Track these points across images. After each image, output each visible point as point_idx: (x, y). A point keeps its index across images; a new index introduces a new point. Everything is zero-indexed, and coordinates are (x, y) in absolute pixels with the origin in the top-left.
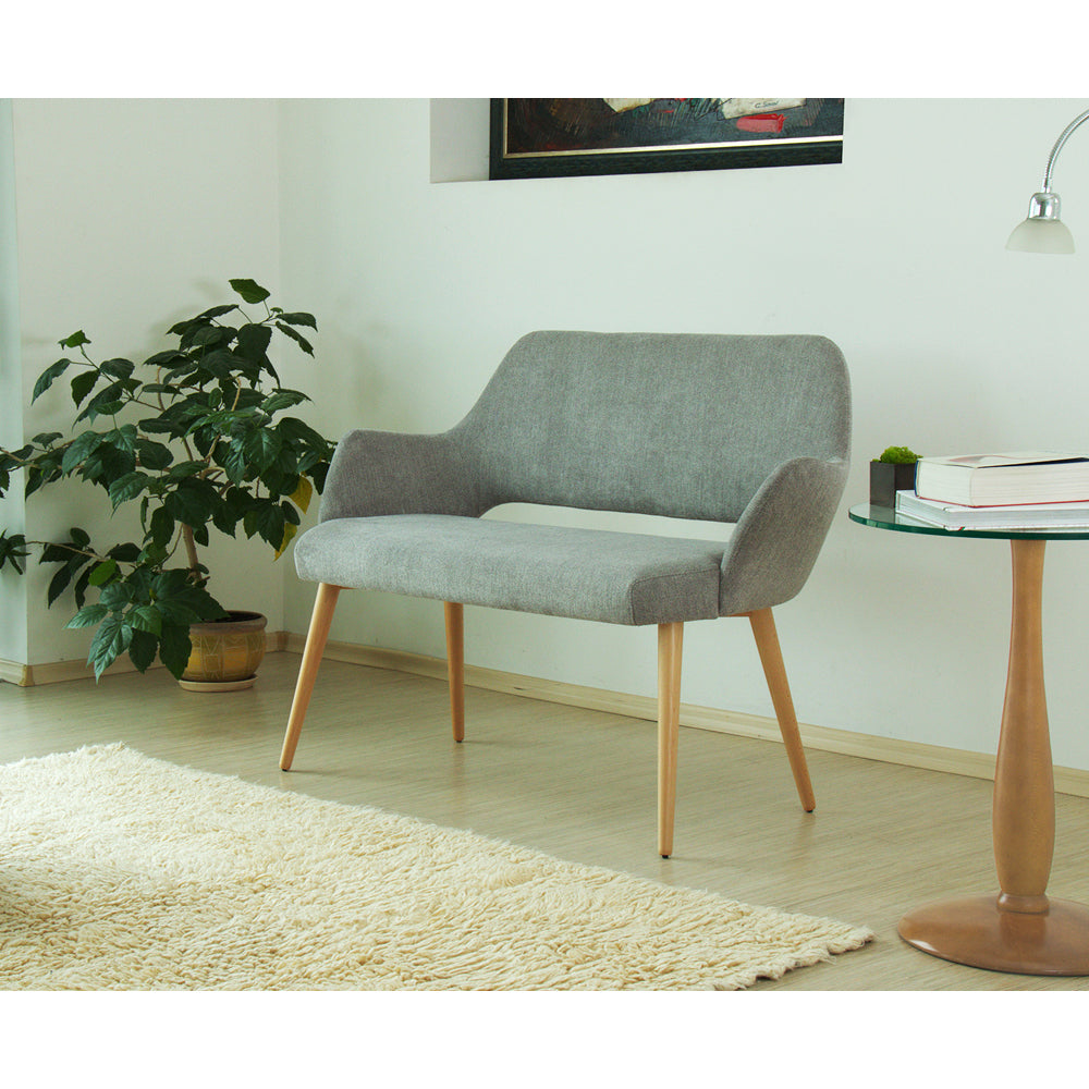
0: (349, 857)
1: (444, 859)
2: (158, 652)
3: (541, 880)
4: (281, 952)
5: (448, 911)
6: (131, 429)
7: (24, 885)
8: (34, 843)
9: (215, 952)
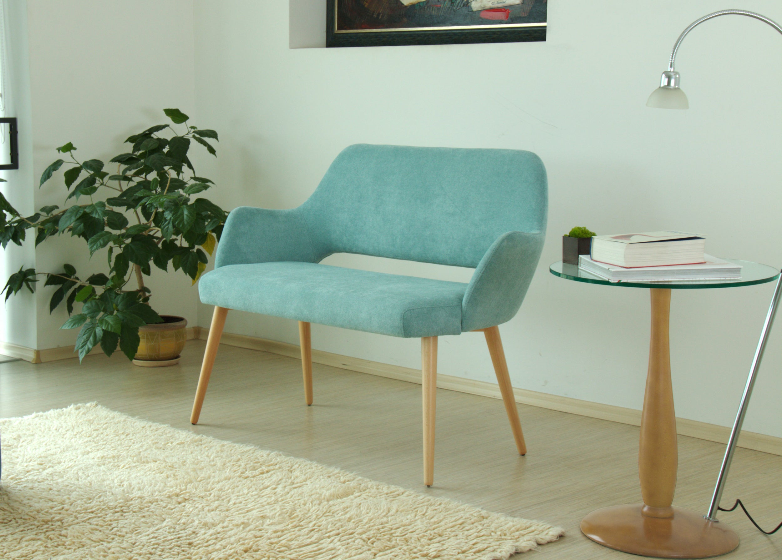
0: (239, 479)
1: (298, 480)
2: (118, 344)
3: (359, 494)
4: (195, 544)
5: (300, 515)
6: (102, 205)
7: (34, 499)
8: (41, 470)
9: (154, 544)
